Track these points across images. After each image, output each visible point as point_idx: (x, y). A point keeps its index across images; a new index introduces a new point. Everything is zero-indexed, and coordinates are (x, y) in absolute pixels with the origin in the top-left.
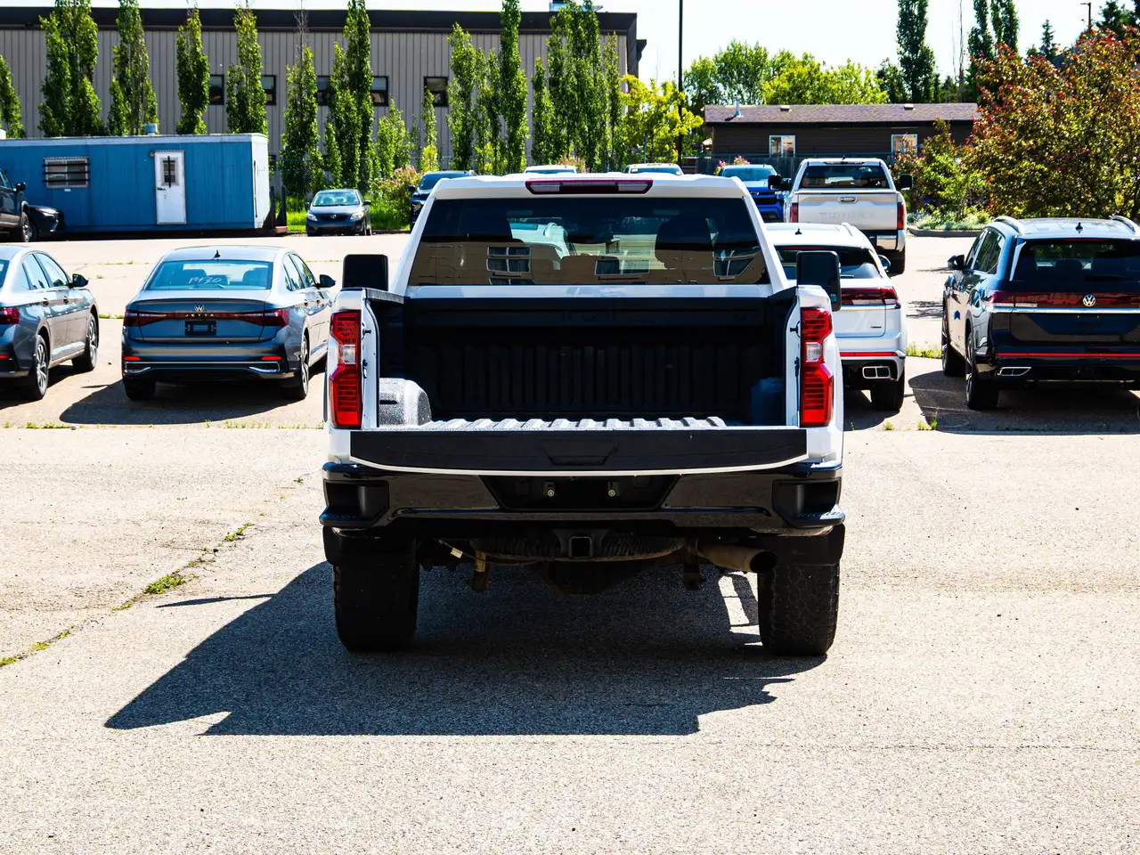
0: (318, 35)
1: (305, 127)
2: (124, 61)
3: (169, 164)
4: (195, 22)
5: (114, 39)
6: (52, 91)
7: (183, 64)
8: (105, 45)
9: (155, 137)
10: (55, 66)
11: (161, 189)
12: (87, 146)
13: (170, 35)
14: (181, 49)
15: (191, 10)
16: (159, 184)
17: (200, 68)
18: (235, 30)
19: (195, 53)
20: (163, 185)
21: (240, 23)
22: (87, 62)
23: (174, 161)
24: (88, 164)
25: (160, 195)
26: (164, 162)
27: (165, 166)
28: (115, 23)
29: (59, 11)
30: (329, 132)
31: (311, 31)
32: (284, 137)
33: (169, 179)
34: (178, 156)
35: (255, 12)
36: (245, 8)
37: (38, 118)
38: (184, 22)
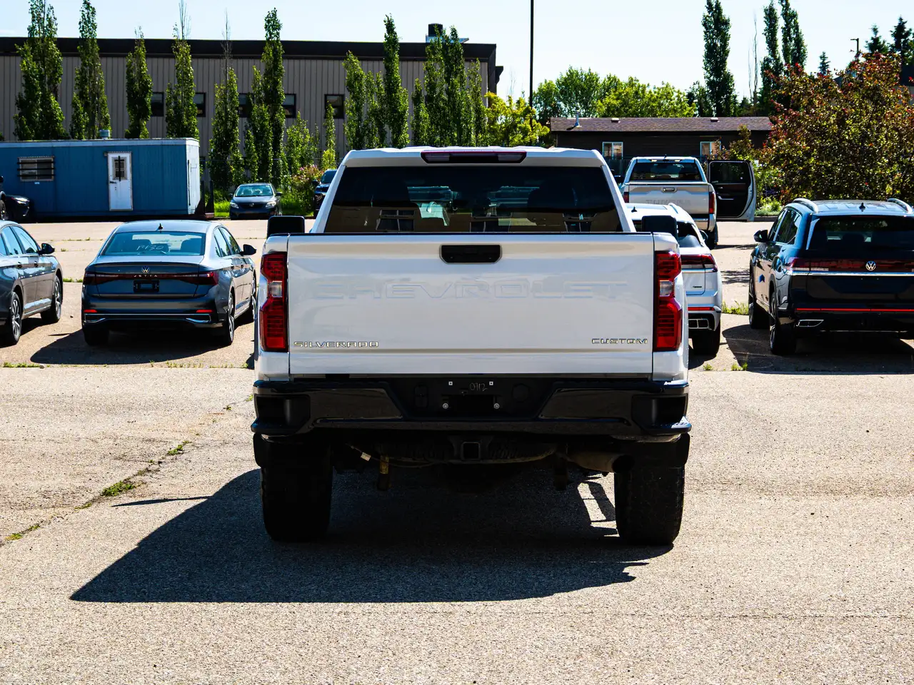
0: (240, 61)
1: (229, 136)
2: (83, 82)
3: (119, 163)
4: (142, 51)
5: (76, 63)
6: (25, 105)
7: (131, 82)
8: (69, 68)
9: (108, 140)
10: (29, 85)
11: (112, 183)
12: (53, 148)
13: (121, 60)
14: (129, 72)
15: (138, 40)
16: (111, 179)
17: (145, 89)
18: (174, 57)
19: (141, 75)
20: (114, 179)
21: (177, 50)
22: (53, 80)
23: (123, 160)
24: (54, 162)
25: (112, 187)
26: (116, 160)
27: (116, 164)
28: (77, 50)
29: (31, 40)
30: (248, 138)
31: (234, 58)
32: (212, 142)
33: (120, 175)
34: (127, 156)
35: (189, 42)
36: (181, 38)
37: (13, 126)
38: (133, 51)
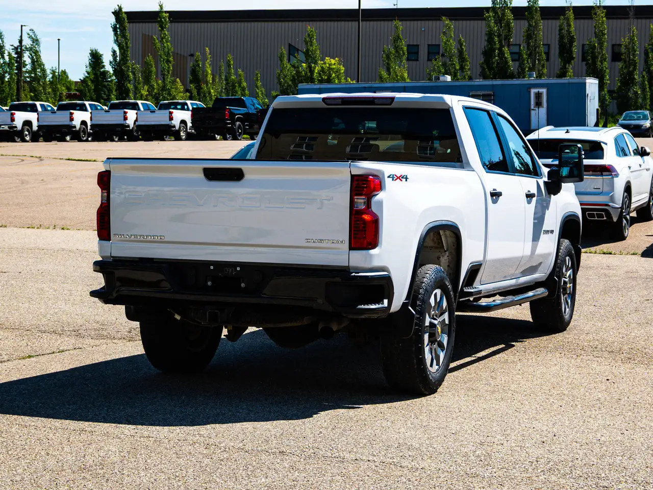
0: (639, 21)
1: (631, 74)
2: (529, 37)
3: (539, 96)
4: (571, 15)
5: (524, 24)
6: (488, 54)
7: (561, 38)
8: (519, 28)
9: (533, 79)
10: (490, 40)
11: (533, 110)
12: (493, 85)
13: (554, 21)
14: (561, 30)
15: (568, 7)
16: (532, 107)
17: (572, 40)
18: (592, 18)
19: (569, 32)
20: (534, 107)
21: (595, 14)
22: (507, 38)
23: (541, 94)
24: (493, 95)
25: (533, 113)
26: (536, 94)
27: (536, 96)
28: (525, 15)
29: (493, 9)
30: (643, 77)
31: (637, 18)
32: (618, 80)
33: (539, 104)
34: (544, 91)
35: (605, 7)
36: (598, 5)
38: (564, 15)
